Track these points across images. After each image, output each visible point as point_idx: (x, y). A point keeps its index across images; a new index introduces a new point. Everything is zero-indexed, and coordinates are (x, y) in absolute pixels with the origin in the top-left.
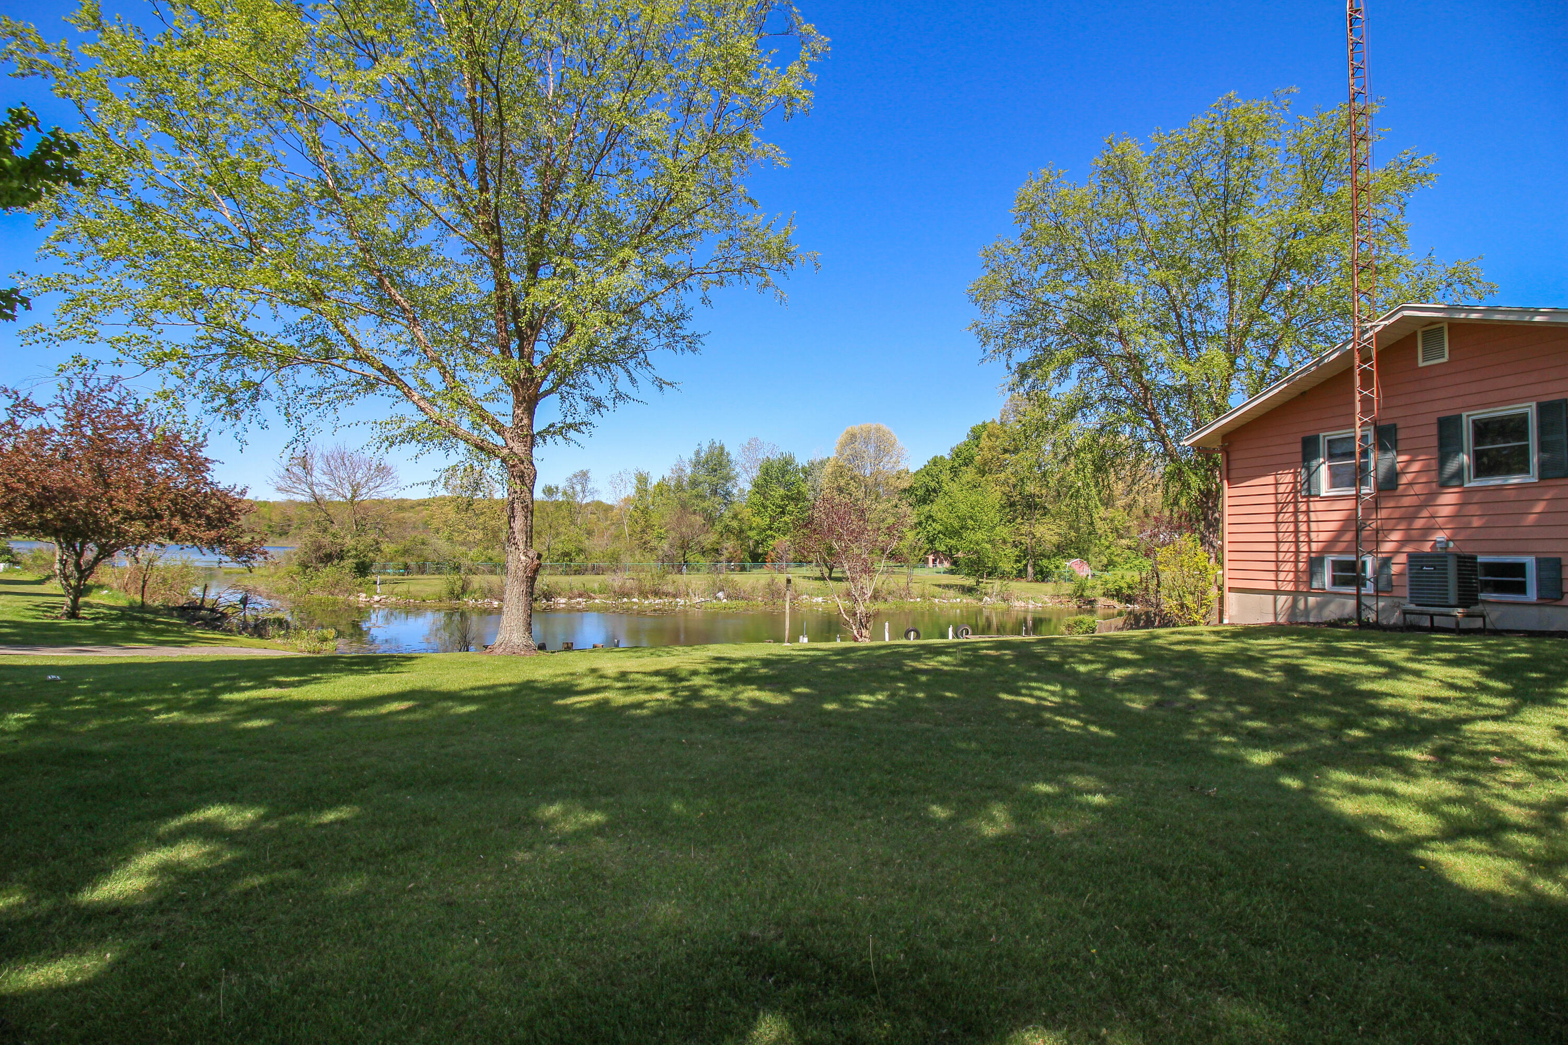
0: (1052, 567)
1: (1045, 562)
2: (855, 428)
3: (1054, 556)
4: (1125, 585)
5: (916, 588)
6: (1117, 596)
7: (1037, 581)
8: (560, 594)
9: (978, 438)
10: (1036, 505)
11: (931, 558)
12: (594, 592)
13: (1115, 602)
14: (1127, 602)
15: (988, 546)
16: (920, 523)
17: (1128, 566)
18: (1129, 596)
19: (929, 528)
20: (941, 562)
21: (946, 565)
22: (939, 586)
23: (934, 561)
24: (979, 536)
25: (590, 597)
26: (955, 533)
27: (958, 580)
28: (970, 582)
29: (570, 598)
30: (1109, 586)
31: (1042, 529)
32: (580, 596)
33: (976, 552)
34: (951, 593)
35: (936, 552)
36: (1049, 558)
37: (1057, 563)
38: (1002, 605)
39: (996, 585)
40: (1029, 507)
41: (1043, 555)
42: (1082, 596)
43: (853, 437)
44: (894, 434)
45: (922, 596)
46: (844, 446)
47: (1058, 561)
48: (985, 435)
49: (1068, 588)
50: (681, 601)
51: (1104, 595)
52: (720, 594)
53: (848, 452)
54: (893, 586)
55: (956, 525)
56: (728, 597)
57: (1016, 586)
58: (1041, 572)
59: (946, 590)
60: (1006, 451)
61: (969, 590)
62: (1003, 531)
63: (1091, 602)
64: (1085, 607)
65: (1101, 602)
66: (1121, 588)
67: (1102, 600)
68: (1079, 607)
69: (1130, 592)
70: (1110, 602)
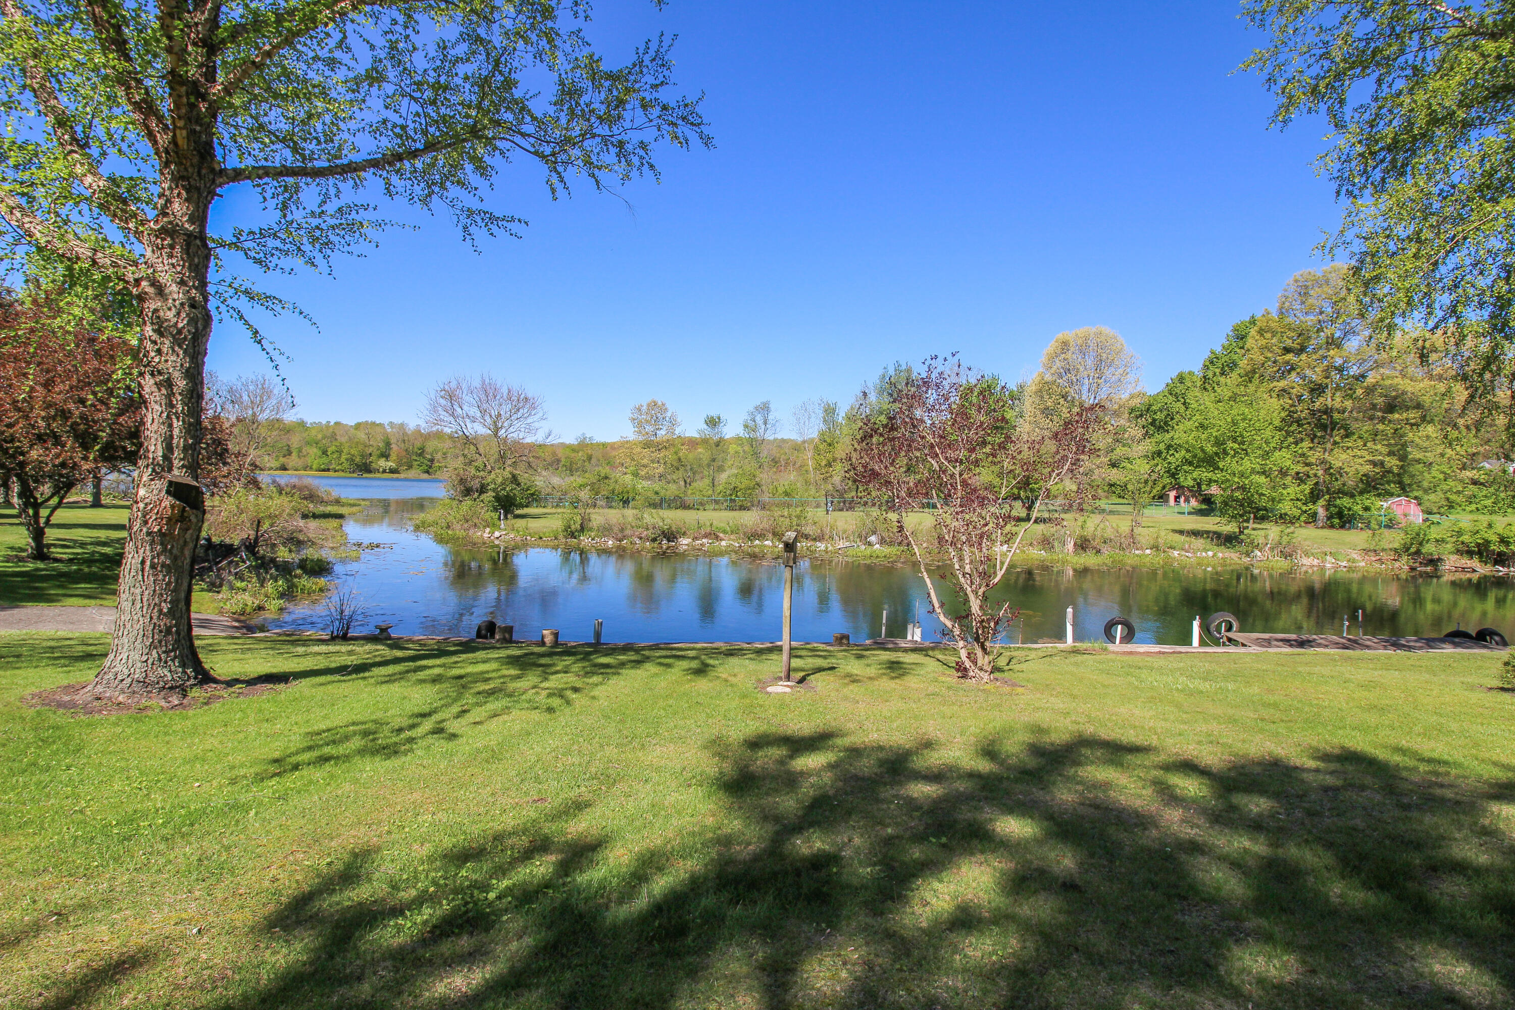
0: (1358, 508)
1: (1345, 502)
2: (1068, 334)
3: (1361, 493)
4: (1495, 538)
5: (1144, 535)
6: (1480, 553)
7: (1332, 527)
8: (684, 534)
9: (1242, 338)
10: (1334, 425)
11: (1172, 494)
12: (725, 532)
13: (1475, 563)
14: (1496, 562)
15: (1262, 479)
16: (1159, 453)
17: (1473, 507)
18: (1500, 554)
19: (1170, 459)
20: (1187, 500)
21: (1194, 503)
22: (1181, 532)
23: (1177, 498)
24: (1247, 464)
25: (717, 538)
26: (1210, 462)
27: (1210, 523)
28: (1230, 528)
29: (695, 539)
30: (1466, 538)
31: (1344, 456)
32: (706, 536)
33: (1243, 488)
34: (1199, 543)
35: (1179, 488)
36: (1352, 496)
37: (1367, 503)
38: (1280, 564)
39: (1272, 531)
40: (1324, 427)
41: (1342, 492)
42: (1418, 552)
43: (1065, 346)
44: (1121, 339)
45: (1155, 547)
46: (1052, 358)
47: (1370, 500)
48: (1253, 332)
49: (1394, 539)
50: (821, 546)
51: (1459, 552)
52: (873, 539)
53: (1058, 364)
54: (1109, 533)
55: (1210, 449)
56: (882, 541)
57: (1305, 534)
58: (1340, 515)
59: (1193, 539)
60: (1287, 350)
61: (1228, 540)
62: (1284, 458)
63: (1434, 562)
64: (1423, 569)
65: (1451, 562)
66: (1487, 542)
67: (1454, 558)
68: (1412, 569)
69: (1503, 548)
70: (1466, 562)
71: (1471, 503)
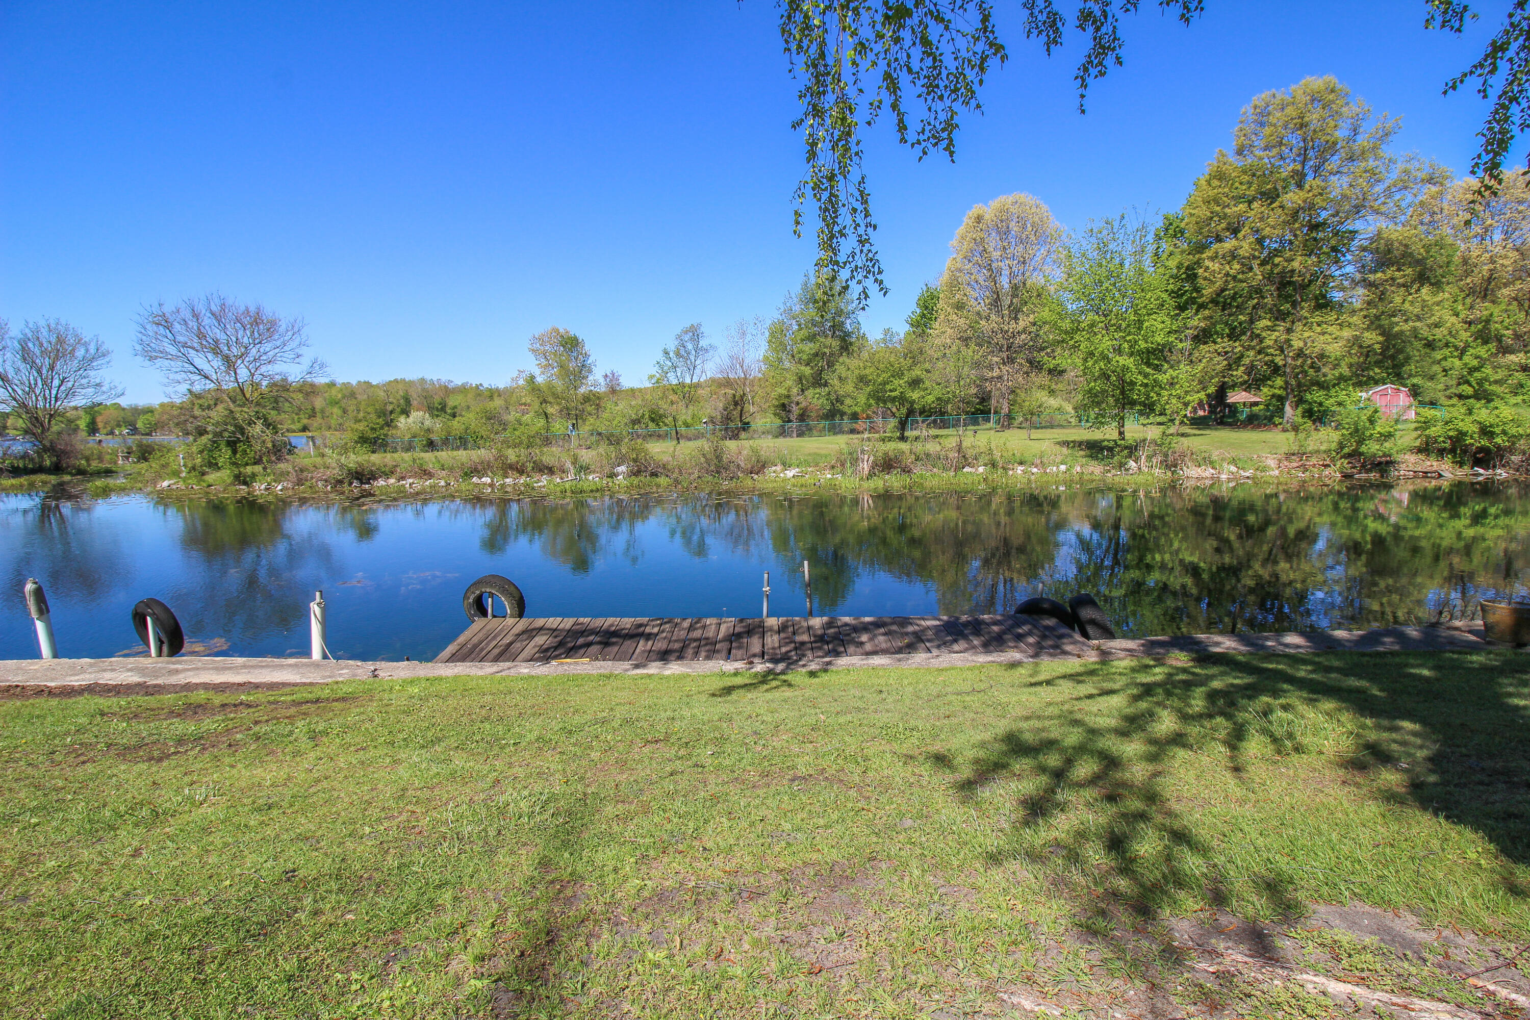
0: (1330, 403)
1: (1316, 395)
3: (1339, 382)
4: (1473, 428)
6: (1452, 450)
13: (1444, 465)
14: (1478, 462)
17: (1519, 399)
18: (1481, 449)
37: (1342, 395)
47: (1346, 391)
51: (1421, 450)
58: (1310, 412)
63: (1384, 465)
64: (1364, 476)
65: (1410, 462)
66: (1462, 434)
67: (1412, 458)
68: (1347, 476)
69: (1484, 442)
70: (1432, 463)
71: (1516, 394)
